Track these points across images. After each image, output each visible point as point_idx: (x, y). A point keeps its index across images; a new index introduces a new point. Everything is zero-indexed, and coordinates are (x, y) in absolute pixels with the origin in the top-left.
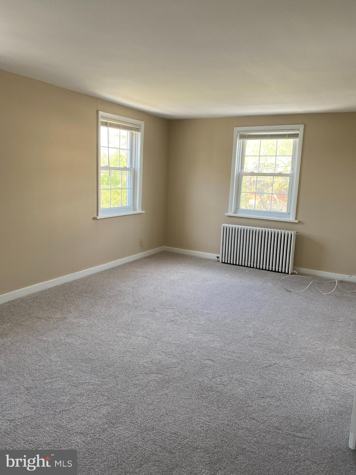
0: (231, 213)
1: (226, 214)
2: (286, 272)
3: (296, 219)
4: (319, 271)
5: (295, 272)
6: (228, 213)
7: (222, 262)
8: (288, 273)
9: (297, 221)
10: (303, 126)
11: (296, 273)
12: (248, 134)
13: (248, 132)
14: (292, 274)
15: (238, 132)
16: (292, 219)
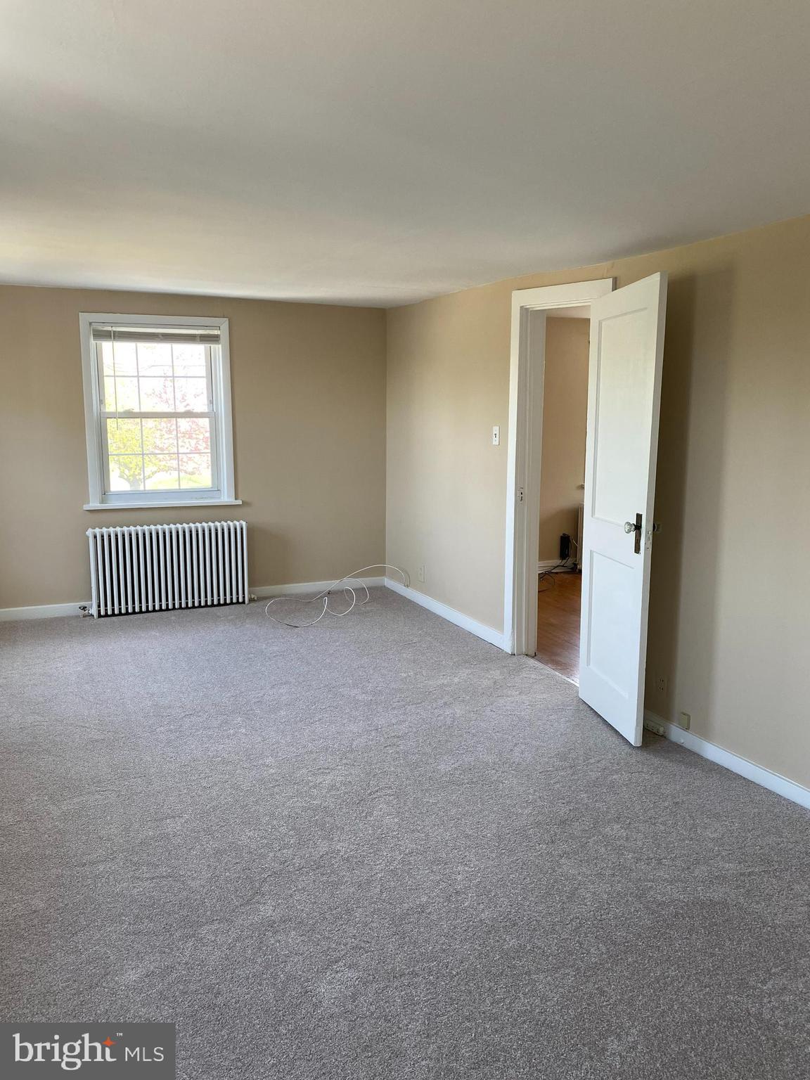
0: (94, 504)
1: (86, 507)
2: (241, 600)
3: (236, 499)
4: (287, 586)
5: (253, 596)
6: (89, 503)
7: (100, 616)
8: (244, 602)
9: (239, 502)
10: (227, 322)
11: (256, 599)
12: (114, 329)
13: (112, 325)
14: (251, 600)
15: (90, 324)
16: (226, 498)
